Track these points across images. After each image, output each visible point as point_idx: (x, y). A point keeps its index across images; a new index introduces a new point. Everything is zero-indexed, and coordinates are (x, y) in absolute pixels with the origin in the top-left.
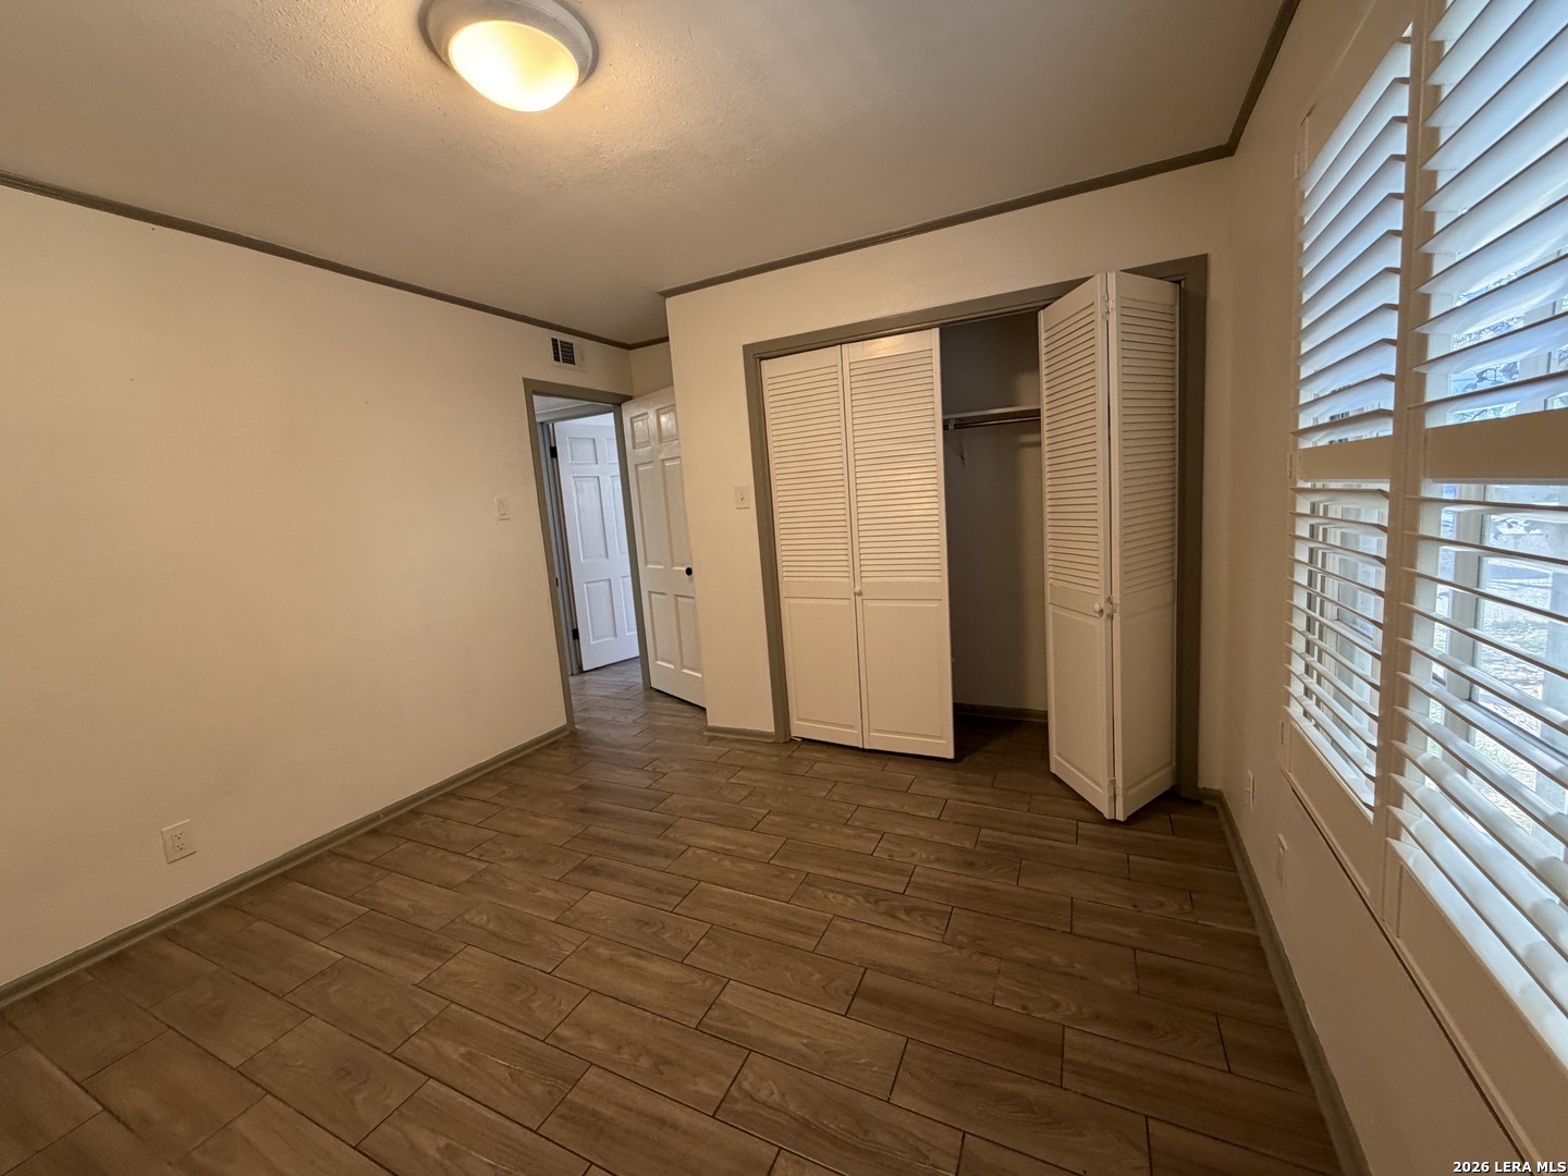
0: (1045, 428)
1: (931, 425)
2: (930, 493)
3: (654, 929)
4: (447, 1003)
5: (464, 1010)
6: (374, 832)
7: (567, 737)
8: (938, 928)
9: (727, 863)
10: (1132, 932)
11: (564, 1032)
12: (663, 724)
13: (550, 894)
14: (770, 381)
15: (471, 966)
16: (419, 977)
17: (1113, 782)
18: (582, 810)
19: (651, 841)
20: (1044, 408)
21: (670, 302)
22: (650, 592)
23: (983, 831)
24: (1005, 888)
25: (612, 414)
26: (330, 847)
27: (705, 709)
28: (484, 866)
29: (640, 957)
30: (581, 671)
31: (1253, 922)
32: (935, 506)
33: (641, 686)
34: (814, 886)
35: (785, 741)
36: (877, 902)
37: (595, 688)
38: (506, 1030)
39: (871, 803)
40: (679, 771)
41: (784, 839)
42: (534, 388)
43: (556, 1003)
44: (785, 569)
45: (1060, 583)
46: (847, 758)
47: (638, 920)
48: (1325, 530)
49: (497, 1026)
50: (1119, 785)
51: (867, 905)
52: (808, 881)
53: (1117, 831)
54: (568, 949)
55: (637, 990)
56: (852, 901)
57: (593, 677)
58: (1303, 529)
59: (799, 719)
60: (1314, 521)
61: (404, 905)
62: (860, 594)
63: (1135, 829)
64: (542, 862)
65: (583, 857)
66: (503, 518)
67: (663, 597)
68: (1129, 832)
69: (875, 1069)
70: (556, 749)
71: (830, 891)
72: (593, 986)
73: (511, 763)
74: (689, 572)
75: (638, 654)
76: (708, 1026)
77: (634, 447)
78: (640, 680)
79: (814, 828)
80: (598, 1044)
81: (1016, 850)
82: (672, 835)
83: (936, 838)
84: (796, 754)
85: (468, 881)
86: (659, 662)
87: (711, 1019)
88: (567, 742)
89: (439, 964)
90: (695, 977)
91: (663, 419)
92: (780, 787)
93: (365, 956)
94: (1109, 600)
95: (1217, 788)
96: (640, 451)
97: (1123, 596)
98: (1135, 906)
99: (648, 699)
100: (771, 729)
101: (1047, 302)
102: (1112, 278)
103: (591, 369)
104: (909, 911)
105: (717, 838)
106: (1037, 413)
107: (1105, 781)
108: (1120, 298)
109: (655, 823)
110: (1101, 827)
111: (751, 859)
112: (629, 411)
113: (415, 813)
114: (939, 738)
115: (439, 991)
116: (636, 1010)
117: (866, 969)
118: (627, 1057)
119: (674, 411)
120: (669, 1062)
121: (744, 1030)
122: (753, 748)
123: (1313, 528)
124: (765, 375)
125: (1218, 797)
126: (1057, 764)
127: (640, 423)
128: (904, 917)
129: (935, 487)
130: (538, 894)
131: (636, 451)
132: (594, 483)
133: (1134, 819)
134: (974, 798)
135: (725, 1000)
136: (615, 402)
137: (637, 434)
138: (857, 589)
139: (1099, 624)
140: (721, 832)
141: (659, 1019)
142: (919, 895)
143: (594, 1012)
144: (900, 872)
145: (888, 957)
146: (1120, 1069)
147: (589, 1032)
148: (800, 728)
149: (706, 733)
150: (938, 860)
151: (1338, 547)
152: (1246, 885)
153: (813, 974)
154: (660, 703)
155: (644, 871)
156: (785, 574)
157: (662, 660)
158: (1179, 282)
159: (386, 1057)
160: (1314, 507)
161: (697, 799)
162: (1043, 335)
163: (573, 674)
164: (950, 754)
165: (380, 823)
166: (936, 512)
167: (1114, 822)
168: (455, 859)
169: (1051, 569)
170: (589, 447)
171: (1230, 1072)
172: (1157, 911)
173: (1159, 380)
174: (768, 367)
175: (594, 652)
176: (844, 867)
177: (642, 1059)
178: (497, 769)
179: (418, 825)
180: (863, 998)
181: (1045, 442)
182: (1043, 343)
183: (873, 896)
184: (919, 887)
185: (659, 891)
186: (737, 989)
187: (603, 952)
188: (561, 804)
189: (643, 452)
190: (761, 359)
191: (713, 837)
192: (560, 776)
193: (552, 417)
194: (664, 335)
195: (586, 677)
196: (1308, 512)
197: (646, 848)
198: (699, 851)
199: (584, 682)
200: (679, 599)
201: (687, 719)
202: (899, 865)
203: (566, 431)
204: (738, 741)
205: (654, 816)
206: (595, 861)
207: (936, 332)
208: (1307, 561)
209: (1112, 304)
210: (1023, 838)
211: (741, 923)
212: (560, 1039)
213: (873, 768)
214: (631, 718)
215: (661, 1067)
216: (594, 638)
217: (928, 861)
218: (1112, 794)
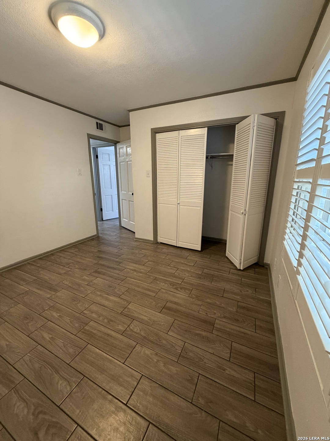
0: (234, 160)
1: (203, 156)
2: (201, 177)
3: (113, 288)
4: (56, 303)
5: (60, 305)
6: (40, 259)
7: (96, 237)
8: (188, 293)
9: (135, 273)
10: (238, 297)
11: (85, 312)
12: (124, 236)
13: (86, 278)
14: (158, 140)
15: (63, 294)
16: (49, 296)
17: (241, 259)
18: (98, 257)
19: (116, 266)
20: (235, 154)
21: (131, 113)
22: (122, 199)
23: (205, 270)
24: (208, 284)
25: (114, 147)
26: (28, 262)
27: (135, 233)
28: (69, 269)
29: (108, 295)
30: (102, 220)
31: (270, 297)
32: (202, 180)
33: (119, 225)
34: (157, 280)
35: (156, 242)
36: (173, 285)
37: (106, 225)
38: (70, 311)
39: (177, 260)
40: (126, 249)
41: (151, 268)
42: (90, 137)
43: (84, 305)
44: (159, 195)
45: (234, 205)
46: (172, 248)
47: (109, 286)
48: (300, 194)
49: (68, 309)
50: (242, 260)
51: (171, 286)
52: (156, 279)
53: (240, 273)
54: (89, 292)
55: (106, 303)
56: (167, 285)
57: (106, 222)
58: (294, 193)
59: (160, 237)
60: (298, 191)
61: (47, 278)
62: (179, 204)
63: (245, 272)
64: (85, 269)
65: (97, 269)
66: (80, 174)
67: (126, 201)
68: (243, 272)
69: (165, 326)
70: (93, 240)
71: (161, 282)
72: (95, 301)
73: (80, 243)
74: (133, 194)
75: (118, 217)
76: (123, 313)
77: (120, 157)
78: (118, 224)
79: (160, 266)
80: (94, 315)
81: (213, 275)
82: (122, 265)
83: (192, 271)
84: (158, 246)
85: (65, 273)
86: (124, 219)
87: (125, 311)
88: (96, 239)
89: (55, 293)
90: (122, 301)
91: (128, 149)
92: (152, 255)
93: (35, 290)
94: (245, 210)
95: (269, 263)
96: (121, 158)
97: (249, 209)
98: (241, 291)
99: (120, 229)
100: (152, 239)
101: (238, 122)
102: (256, 116)
103: (108, 132)
104: (181, 288)
105: (133, 267)
106: (233, 155)
107: (238, 258)
108: (258, 122)
109: (117, 262)
110: (237, 271)
111: (141, 273)
112: (118, 146)
113: (52, 255)
114: (197, 245)
115: (54, 300)
116: (105, 308)
117: (167, 302)
118: (101, 319)
119: (131, 147)
120: (112, 321)
121: (133, 315)
122: (147, 244)
123: (297, 193)
124: (157, 138)
125: (268, 265)
126: (228, 254)
127: (122, 150)
128: (180, 290)
129: (202, 175)
130: (83, 277)
131: (120, 158)
132: (108, 167)
133: (245, 270)
134: (204, 261)
135: (129, 307)
136: (115, 143)
137: (121, 153)
138: (178, 202)
139: (242, 217)
140: (135, 265)
141: (111, 310)
142: (184, 284)
143: (94, 308)
144: (181, 278)
145: (173, 299)
146: (228, 330)
147: (92, 312)
148: (160, 240)
149: (135, 239)
150: (191, 276)
151: (302, 199)
152: (270, 288)
153: (153, 302)
154: (123, 230)
155: (113, 274)
156: (159, 197)
157: (125, 218)
158: (276, 119)
159: (38, 315)
160: (298, 187)
161: (129, 256)
162: (236, 132)
163: (100, 221)
164: (200, 249)
165: (42, 256)
166: (202, 182)
167: (240, 270)
168: (62, 267)
169: (231, 200)
170: (108, 156)
171: (256, 332)
172: (247, 293)
173: (266, 148)
174: (158, 136)
175: (107, 215)
176: (166, 276)
177: (105, 320)
178: (76, 245)
179: (53, 258)
180: (165, 309)
181: (234, 164)
182: (236, 134)
183: (172, 284)
184: (185, 283)
185: (116, 279)
186: (133, 304)
187: (99, 293)
188: (92, 255)
189: (122, 158)
190: (156, 133)
191: (132, 266)
192: (93, 248)
193: (97, 146)
194: (129, 124)
195: (104, 222)
196: (297, 188)
197: (114, 268)
198: (128, 270)
199: (103, 223)
200: (130, 202)
201: (130, 235)
202: (181, 277)
203: (100, 150)
204: (143, 242)
205: (117, 260)
206: (100, 270)
207: (206, 128)
208: (294, 202)
209: (255, 124)
210: (215, 272)
211: (136, 288)
212: (84, 313)
213: (179, 252)
214: (115, 234)
215: (110, 322)
216: (107, 211)
217: (189, 276)
218: (240, 262)
